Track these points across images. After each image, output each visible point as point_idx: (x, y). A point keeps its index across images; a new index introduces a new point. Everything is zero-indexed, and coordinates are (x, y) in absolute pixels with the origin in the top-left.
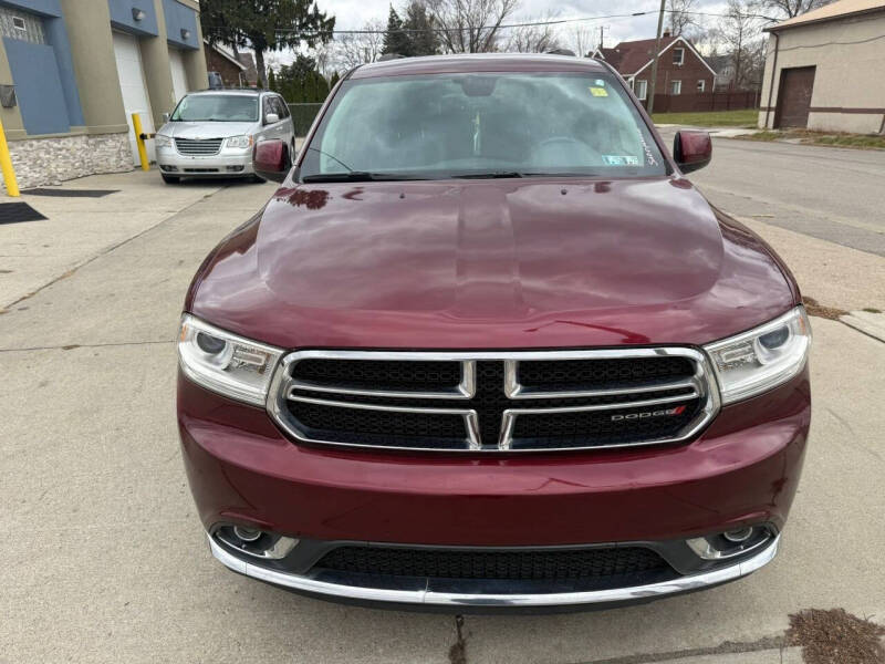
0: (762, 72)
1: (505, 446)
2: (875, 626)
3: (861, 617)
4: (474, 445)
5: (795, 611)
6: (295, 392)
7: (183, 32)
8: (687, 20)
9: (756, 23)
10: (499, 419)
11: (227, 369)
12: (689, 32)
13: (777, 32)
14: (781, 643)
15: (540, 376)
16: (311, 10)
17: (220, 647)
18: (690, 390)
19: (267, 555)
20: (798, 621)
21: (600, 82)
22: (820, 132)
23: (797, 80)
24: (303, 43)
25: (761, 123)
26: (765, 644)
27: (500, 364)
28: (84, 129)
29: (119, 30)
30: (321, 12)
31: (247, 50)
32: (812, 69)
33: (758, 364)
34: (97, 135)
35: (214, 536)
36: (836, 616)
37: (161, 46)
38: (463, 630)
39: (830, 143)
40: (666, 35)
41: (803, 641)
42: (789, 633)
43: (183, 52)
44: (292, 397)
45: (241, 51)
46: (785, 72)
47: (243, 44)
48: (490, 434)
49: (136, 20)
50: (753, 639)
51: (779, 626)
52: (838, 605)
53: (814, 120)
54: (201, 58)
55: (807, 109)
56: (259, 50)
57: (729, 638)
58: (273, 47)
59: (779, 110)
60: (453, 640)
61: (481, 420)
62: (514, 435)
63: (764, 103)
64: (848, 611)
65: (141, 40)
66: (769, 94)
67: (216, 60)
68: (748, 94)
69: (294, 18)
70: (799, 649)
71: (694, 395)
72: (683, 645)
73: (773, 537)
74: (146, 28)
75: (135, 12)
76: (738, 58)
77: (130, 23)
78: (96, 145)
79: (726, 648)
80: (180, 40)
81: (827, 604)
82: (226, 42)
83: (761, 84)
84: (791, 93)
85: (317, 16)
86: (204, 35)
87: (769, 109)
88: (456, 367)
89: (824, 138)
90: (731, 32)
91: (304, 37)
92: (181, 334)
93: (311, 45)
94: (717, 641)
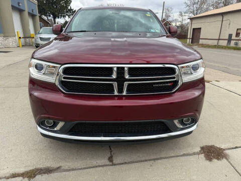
0: (188, 30)
1: (124, 94)
2: (222, 149)
3: (218, 147)
4: (116, 93)
5: (202, 146)
6: (64, 78)
7: (33, 10)
8: (170, 16)
9: (187, 17)
10: (123, 85)
11: (44, 74)
12: (170, 19)
13: (191, 19)
14: (198, 154)
15: (135, 73)
16: (69, 8)
17: (40, 159)
18: (174, 78)
19: (55, 129)
20: (202, 148)
21: (148, 13)
22: (202, 44)
23: (197, 31)
24: (67, 16)
25: (188, 42)
26: (194, 154)
27: (123, 68)
28: (2, 35)
29: (14, 8)
30: (72, 8)
31: (51, 18)
32: (201, 28)
33: (192, 74)
34: (6, 36)
35: (39, 125)
36: (212, 147)
37: (26, 14)
38: (112, 153)
39: (205, 47)
40: (164, 19)
41: (204, 153)
42: (200, 151)
43: (32, 16)
44: (63, 79)
45: (49, 18)
46: (194, 29)
47: (50, 16)
48: (120, 90)
49: (19, 5)
50: (191, 153)
51: (198, 149)
52: (213, 144)
53: (201, 42)
54: (38, 18)
55: (199, 39)
56: (55, 18)
57: (185, 153)
58: (58, 18)
59: (192, 39)
60: (109, 155)
61: (118, 85)
62: (127, 91)
63: (189, 37)
64: (215, 145)
65: (20, 11)
66: (190, 35)
67: (42, 20)
68: (184, 35)
69: (64, 9)
70: (203, 154)
71: (176, 79)
72: (173, 155)
73: (196, 123)
74: (22, 8)
75: (19, 3)
76: (182, 27)
77: (17, 6)
78: (6, 39)
79: (184, 155)
80: (31, 12)
81: (210, 144)
82: (45, 15)
83: (188, 33)
84: (195, 35)
85: (71, 10)
86: (39, 13)
87: (190, 39)
88: (111, 69)
89: (203, 46)
90: (180, 19)
91: (67, 15)
92: (30, 66)
93: (69, 17)
94: (182, 153)
